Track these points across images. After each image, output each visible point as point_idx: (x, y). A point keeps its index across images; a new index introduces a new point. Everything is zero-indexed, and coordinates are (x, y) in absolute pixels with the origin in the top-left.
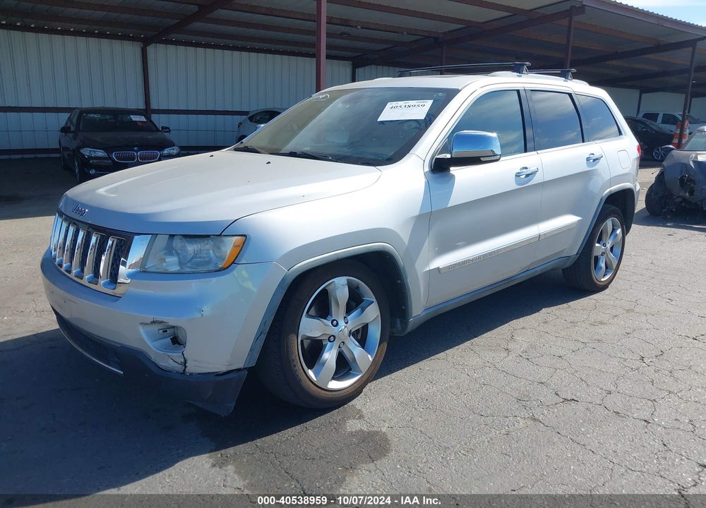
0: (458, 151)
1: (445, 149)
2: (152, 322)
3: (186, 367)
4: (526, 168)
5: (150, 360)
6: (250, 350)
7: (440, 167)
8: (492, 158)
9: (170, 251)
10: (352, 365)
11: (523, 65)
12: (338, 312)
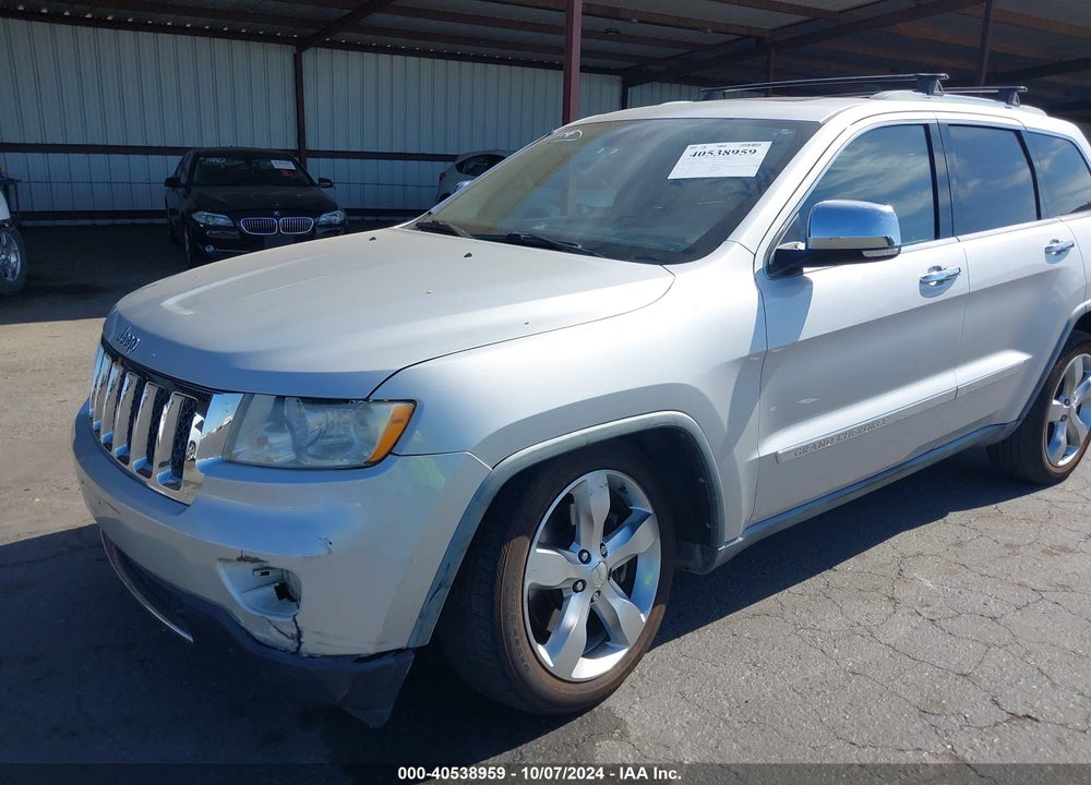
0: (820, 238)
1: (793, 232)
2: (239, 559)
3: (300, 643)
4: (939, 269)
5: (237, 624)
6: (420, 617)
7: (784, 268)
8: (885, 251)
9: (278, 423)
10: (612, 632)
11: (934, 78)
12: (590, 537)
